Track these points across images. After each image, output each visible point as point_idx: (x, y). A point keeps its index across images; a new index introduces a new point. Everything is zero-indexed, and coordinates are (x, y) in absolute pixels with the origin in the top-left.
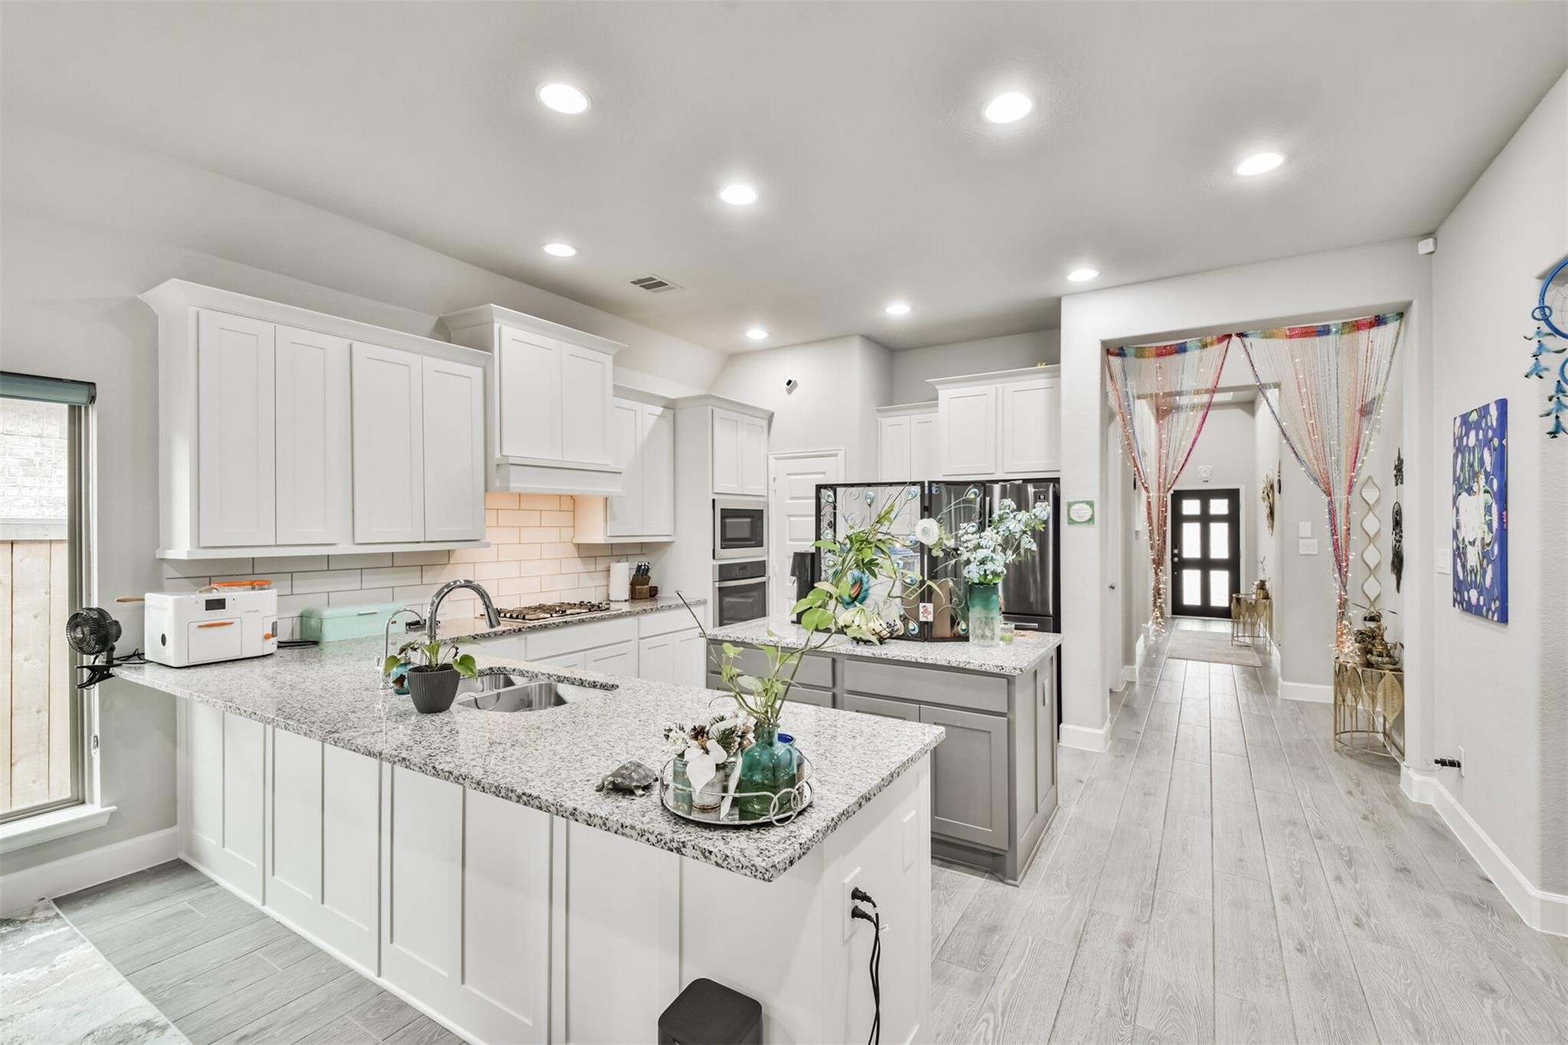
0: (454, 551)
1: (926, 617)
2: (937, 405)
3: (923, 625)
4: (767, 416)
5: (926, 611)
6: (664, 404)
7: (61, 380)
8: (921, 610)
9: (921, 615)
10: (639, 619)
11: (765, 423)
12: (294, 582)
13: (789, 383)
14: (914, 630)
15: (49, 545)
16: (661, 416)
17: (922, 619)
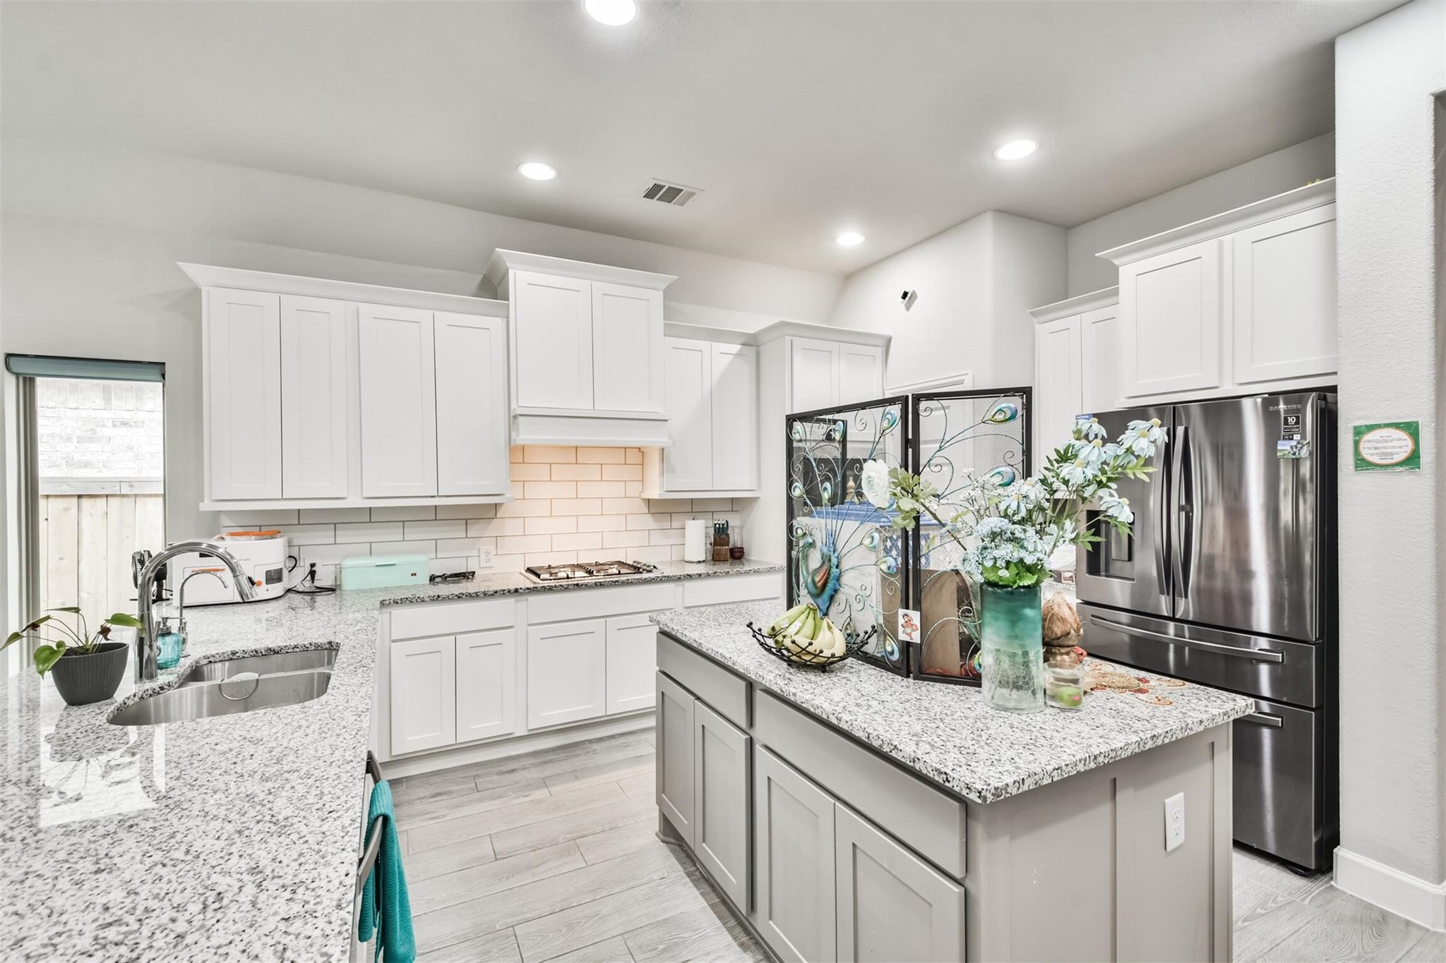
0: (502, 504)
1: (909, 635)
2: (1116, 293)
3: (906, 647)
4: (881, 342)
5: (908, 623)
6: (742, 341)
7: (140, 362)
8: (901, 621)
9: (901, 629)
10: (683, 585)
11: (879, 352)
12: (337, 532)
13: (905, 295)
14: (892, 653)
15: (105, 499)
16: (738, 355)
17: (903, 637)
